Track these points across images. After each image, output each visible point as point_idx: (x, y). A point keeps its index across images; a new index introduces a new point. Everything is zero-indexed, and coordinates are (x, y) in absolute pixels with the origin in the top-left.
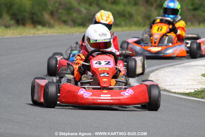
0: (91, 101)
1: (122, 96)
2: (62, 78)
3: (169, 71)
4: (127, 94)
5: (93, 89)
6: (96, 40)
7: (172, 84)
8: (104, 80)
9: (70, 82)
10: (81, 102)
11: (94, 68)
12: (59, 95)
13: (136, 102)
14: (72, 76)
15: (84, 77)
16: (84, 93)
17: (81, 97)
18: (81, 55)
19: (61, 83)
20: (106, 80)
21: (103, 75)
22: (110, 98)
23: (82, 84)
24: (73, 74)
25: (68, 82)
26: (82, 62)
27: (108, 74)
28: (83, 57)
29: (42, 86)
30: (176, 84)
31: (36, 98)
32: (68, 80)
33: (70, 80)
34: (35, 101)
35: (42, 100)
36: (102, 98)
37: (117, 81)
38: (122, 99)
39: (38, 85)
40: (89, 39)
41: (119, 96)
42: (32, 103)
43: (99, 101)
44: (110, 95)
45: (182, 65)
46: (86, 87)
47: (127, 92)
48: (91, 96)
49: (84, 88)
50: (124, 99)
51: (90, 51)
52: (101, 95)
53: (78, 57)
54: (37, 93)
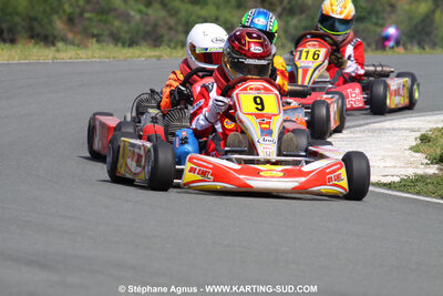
2: (143, 114)
6: (206, 49)
9: (156, 123)
14: (159, 112)
18: (178, 72)
19: (140, 122)
24: (159, 107)
26: (176, 84)
28: (181, 77)
29: (109, 128)
31: (97, 145)
32: (153, 118)
33: (157, 119)
34: (95, 152)
39: (103, 125)
40: (193, 47)
42: (88, 155)
51: (194, 67)
53: (173, 76)
54: (101, 139)
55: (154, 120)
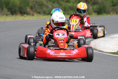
0: (54, 56)
1: (72, 53)
2: (37, 43)
3: (102, 40)
4: (74, 52)
5: (55, 49)
6: (58, 21)
7: (104, 47)
8: (61, 44)
9: (41, 46)
10: (49, 57)
11: (56, 38)
12: (36, 53)
13: (80, 57)
14: (42, 42)
15: (50, 43)
16: (50, 52)
17: (49, 54)
19: (36, 46)
20: (63, 44)
21: (60, 42)
22: (65, 55)
23: (49, 47)
24: (42, 41)
25: (40, 45)
27: (63, 41)
28: (49, 31)
29: (25, 48)
30: (106, 47)
31: (22, 54)
32: (40, 44)
33: (41, 44)
35: (26, 56)
36: (60, 55)
37: (68, 45)
38: (72, 55)
39: (23, 47)
41: (70, 54)
43: (59, 56)
44: (65, 53)
45: (109, 36)
46: (51, 48)
47: (75, 51)
48: (54, 54)
49: (50, 49)
50: (73, 55)
52: (60, 53)
54: (23, 52)
55: (41, 45)
